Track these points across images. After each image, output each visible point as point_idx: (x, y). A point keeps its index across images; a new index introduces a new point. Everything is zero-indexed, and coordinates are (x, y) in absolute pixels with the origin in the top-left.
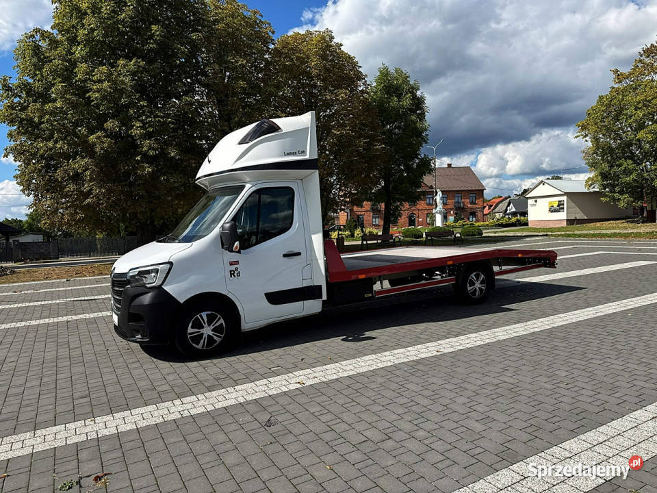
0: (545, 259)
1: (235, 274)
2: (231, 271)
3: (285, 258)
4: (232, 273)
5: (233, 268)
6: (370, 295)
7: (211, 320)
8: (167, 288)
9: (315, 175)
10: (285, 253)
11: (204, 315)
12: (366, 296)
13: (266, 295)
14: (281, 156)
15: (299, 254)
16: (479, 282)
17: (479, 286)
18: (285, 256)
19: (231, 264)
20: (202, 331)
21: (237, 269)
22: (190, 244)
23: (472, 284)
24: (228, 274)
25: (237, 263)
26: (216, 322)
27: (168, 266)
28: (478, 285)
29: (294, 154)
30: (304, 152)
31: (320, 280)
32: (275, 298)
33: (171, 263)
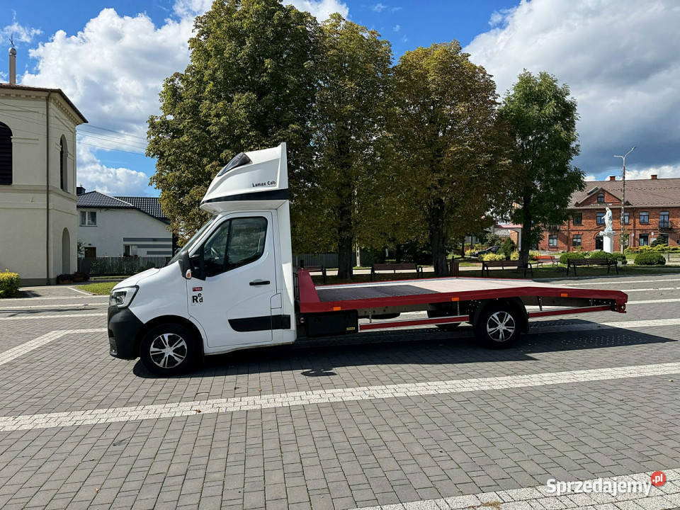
0: (613, 301)
1: (198, 300)
2: (193, 297)
3: (252, 287)
4: (195, 299)
5: (196, 293)
6: (354, 328)
7: (172, 341)
8: (132, 309)
9: (285, 205)
10: (252, 281)
11: (166, 336)
12: (348, 329)
13: (230, 321)
14: (249, 187)
15: (267, 283)
16: (504, 323)
17: (505, 328)
18: (251, 284)
19: (194, 290)
20: (163, 351)
21: (200, 295)
22: (158, 270)
23: (494, 324)
24: (191, 300)
25: (201, 289)
26: (178, 343)
27: (135, 289)
28: (501, 327)
29: (263, 185)
30: (273, 183)
31: (289, 310)
32: (239, 325)
33: (137, 287)
